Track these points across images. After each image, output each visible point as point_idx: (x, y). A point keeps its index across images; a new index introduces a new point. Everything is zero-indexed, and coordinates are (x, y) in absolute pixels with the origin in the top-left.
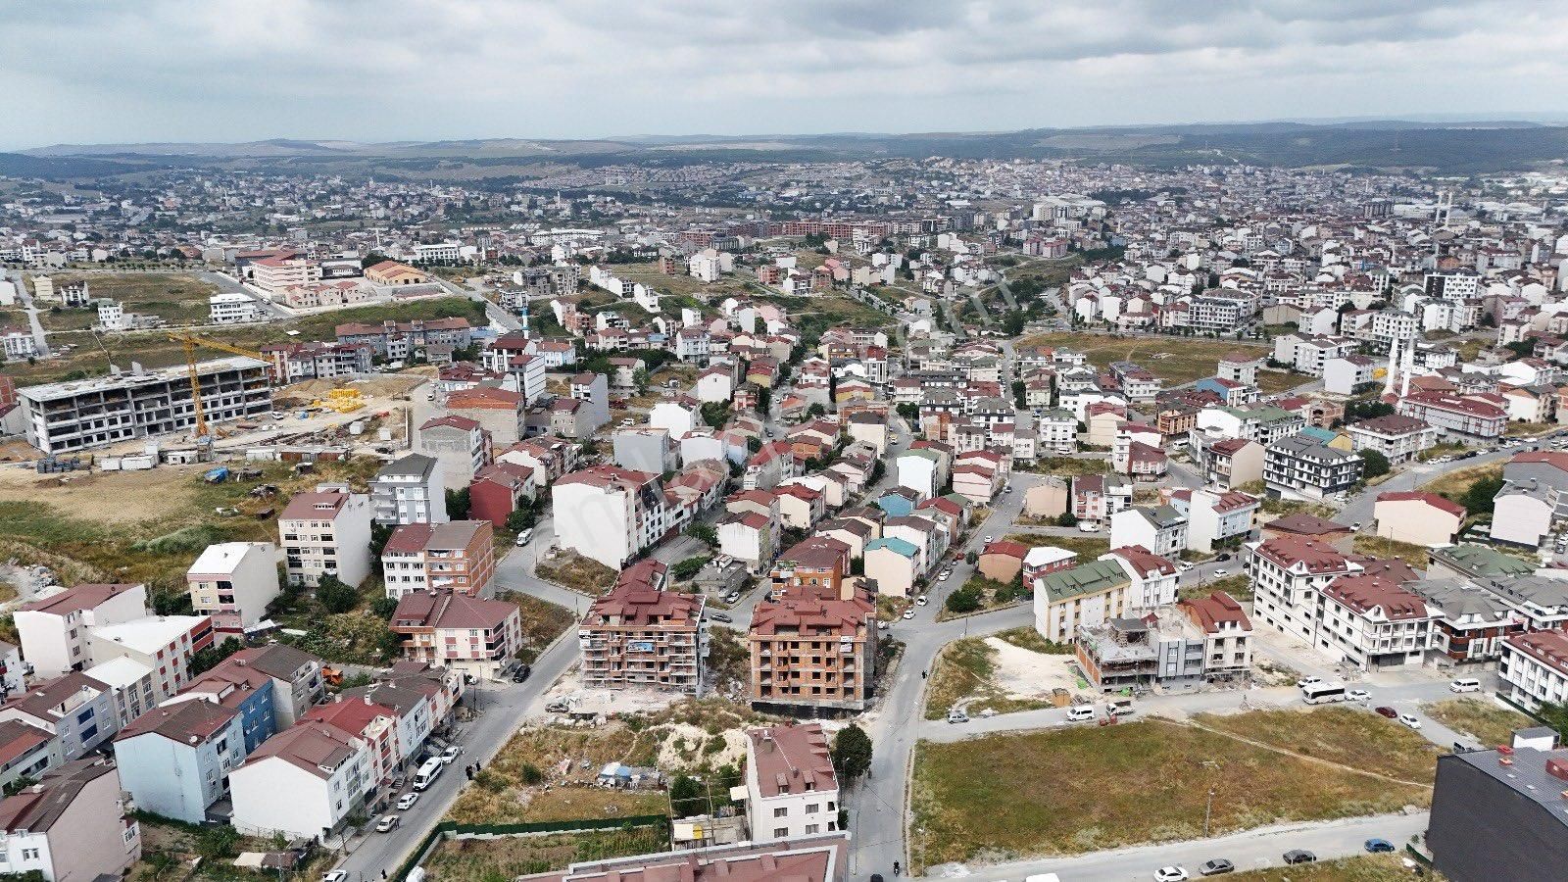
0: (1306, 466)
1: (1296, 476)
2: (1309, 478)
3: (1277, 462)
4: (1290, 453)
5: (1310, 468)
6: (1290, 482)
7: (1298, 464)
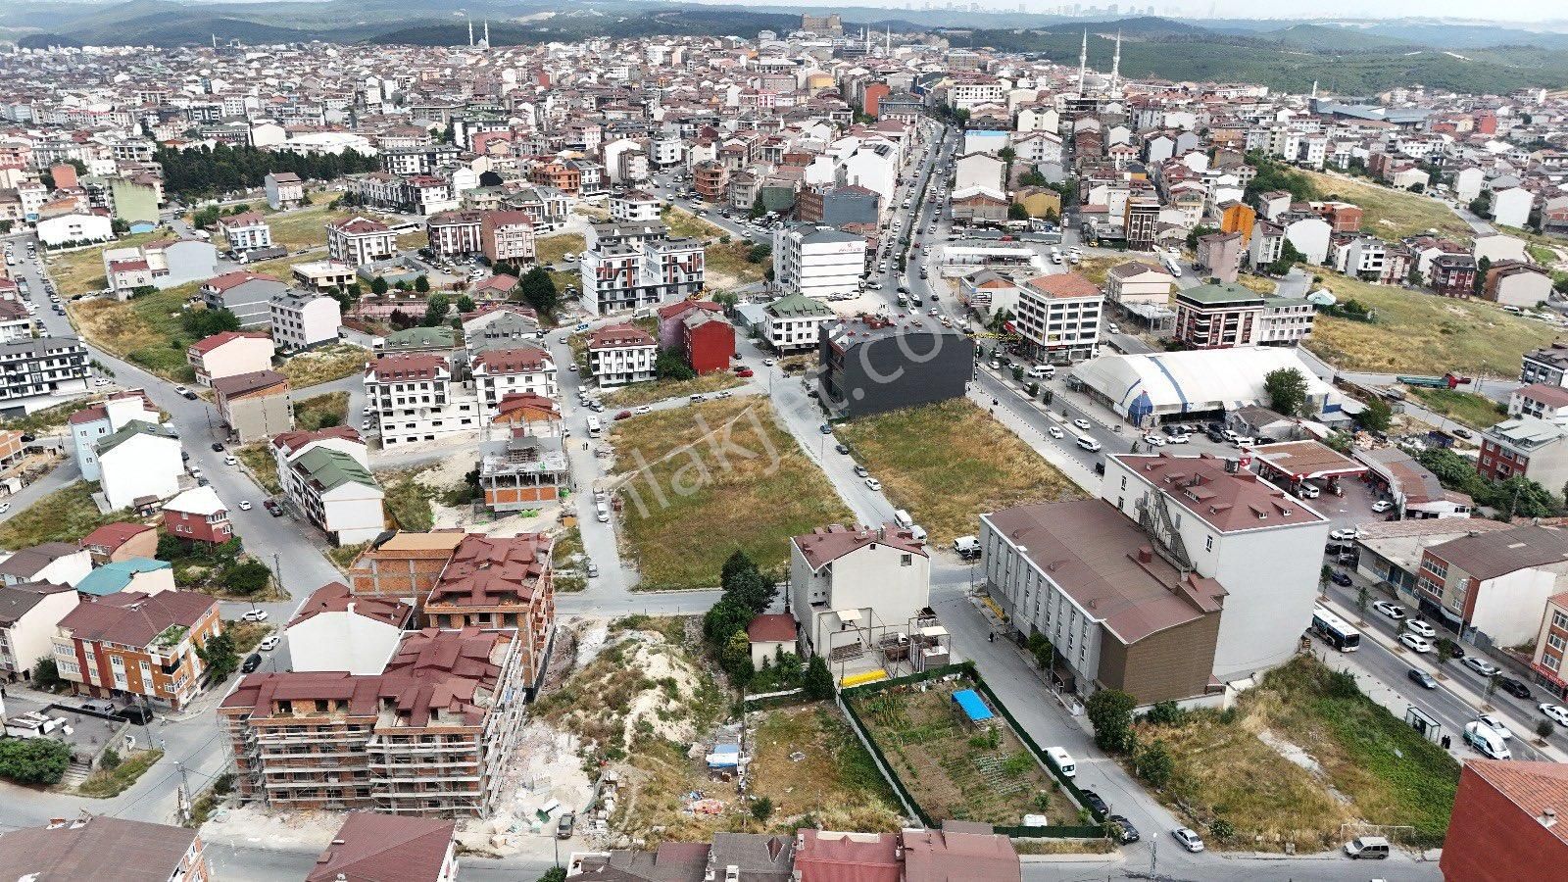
0: (56, 362)
1: (46, 377)
2: (65, 372)
3: (13, 373)
4: (24, 356)
5: (63, 362)
6: (38, 387)
7: (43, 365)
